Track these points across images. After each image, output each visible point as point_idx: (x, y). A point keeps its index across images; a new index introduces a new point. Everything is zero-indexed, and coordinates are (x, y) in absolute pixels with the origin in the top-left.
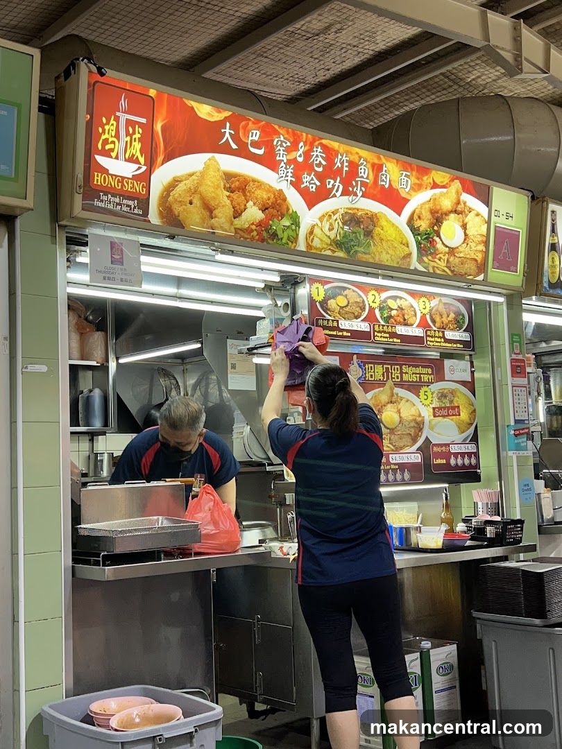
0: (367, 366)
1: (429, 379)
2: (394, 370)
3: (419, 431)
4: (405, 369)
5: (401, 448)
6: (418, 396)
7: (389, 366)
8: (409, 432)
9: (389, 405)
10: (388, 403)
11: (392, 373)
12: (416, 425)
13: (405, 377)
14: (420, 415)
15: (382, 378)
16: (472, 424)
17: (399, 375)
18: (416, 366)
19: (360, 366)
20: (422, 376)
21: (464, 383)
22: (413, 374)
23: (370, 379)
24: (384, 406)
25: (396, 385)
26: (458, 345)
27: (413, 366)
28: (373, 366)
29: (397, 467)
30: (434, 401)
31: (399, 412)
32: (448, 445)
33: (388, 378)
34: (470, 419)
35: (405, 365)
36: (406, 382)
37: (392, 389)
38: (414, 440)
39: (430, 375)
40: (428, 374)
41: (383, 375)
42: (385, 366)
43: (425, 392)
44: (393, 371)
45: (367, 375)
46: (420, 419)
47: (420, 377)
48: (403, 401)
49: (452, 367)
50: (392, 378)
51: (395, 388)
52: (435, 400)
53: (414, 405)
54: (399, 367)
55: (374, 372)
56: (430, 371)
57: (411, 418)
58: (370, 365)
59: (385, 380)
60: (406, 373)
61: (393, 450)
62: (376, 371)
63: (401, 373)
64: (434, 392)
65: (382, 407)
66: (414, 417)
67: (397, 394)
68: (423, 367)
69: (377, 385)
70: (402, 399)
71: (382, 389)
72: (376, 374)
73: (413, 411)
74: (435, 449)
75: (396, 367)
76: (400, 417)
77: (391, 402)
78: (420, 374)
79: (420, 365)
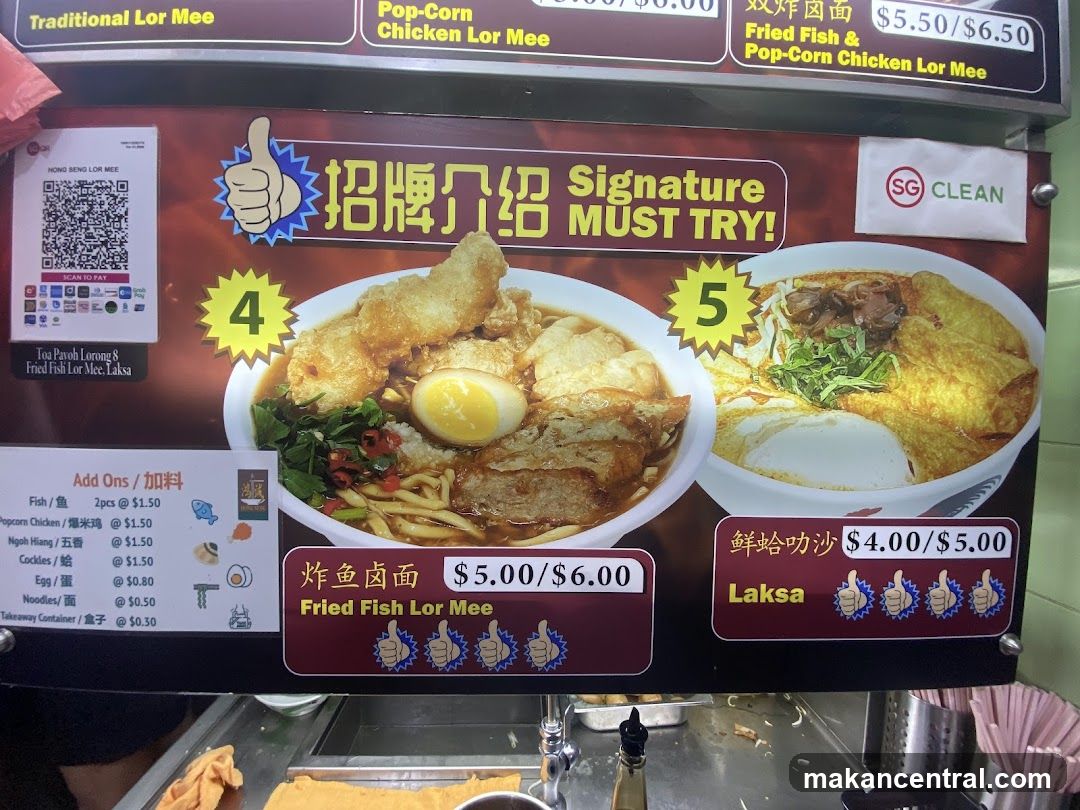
0: (333, 170)
1: (740, 228)
2: (514, 185)
3: (648, 461)
4: (580, 180)
5: (524, 530)
6: (660, 306)
7: (483, 170)
8: (583, 463)
9: (466, 349)
10: (459, 335)
11: (495, 203)
12: (624, 434)
13: (581, 221)
14: (660, 392)
15: (426, 223)
16: (1009, 437)
17: (544, 210)
18: (659, 170)
19: (286, 167)
20: (693, 212)
21: (978, 252)
22: (635, 204)
23: (348, 225)
24: (434, 347)
25: (518, 254)
26: (958, 69)
27: (642, 168)
28: (372, 166)
29: (487, 609)
30: (767, 329)
31: (526, 375)
32: (835, 526)
33: (467, 223)
34: (996, 417)
35: (592, 163)
36: (579, 239)
37: (486, 273)
38: (610, 498)
39: (752, 209)
40: (739, 204)
41: (438, 209)
42: (451, 169)
43: (708, 287)
44: (504, 191)
45: (332, 208)
46: (659, 408)
47: (684, 223)
48: (557, 330)
49: (905, 176)
50: (494, 224)
51: (511, 272)
52: (775, 326)
53: (627, 346)
54: (544, 173)
55: (379, 195)
56: (753, 191)
57: (599, 403)
58: (351, 165)
59: (447, 230)
60: (587, 202)
61: (467, 538)
62: (390, 189)
63: (560, 201)
64: (771, 289)
65: (416, 351)
66: (621, 401)
67: (521, 300)
68: (703, 170)
69: (390, 254)
70: (548, 318)
71: (424, 272)
72: (390, 202)
73: (618, 373)
74: (740, 542)
75: (525, 172)
76: (531, 398)
77: (479, 332)
78: (684, 204)
79: (692, 165)
